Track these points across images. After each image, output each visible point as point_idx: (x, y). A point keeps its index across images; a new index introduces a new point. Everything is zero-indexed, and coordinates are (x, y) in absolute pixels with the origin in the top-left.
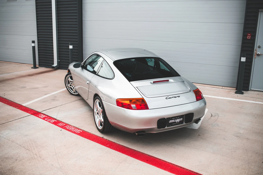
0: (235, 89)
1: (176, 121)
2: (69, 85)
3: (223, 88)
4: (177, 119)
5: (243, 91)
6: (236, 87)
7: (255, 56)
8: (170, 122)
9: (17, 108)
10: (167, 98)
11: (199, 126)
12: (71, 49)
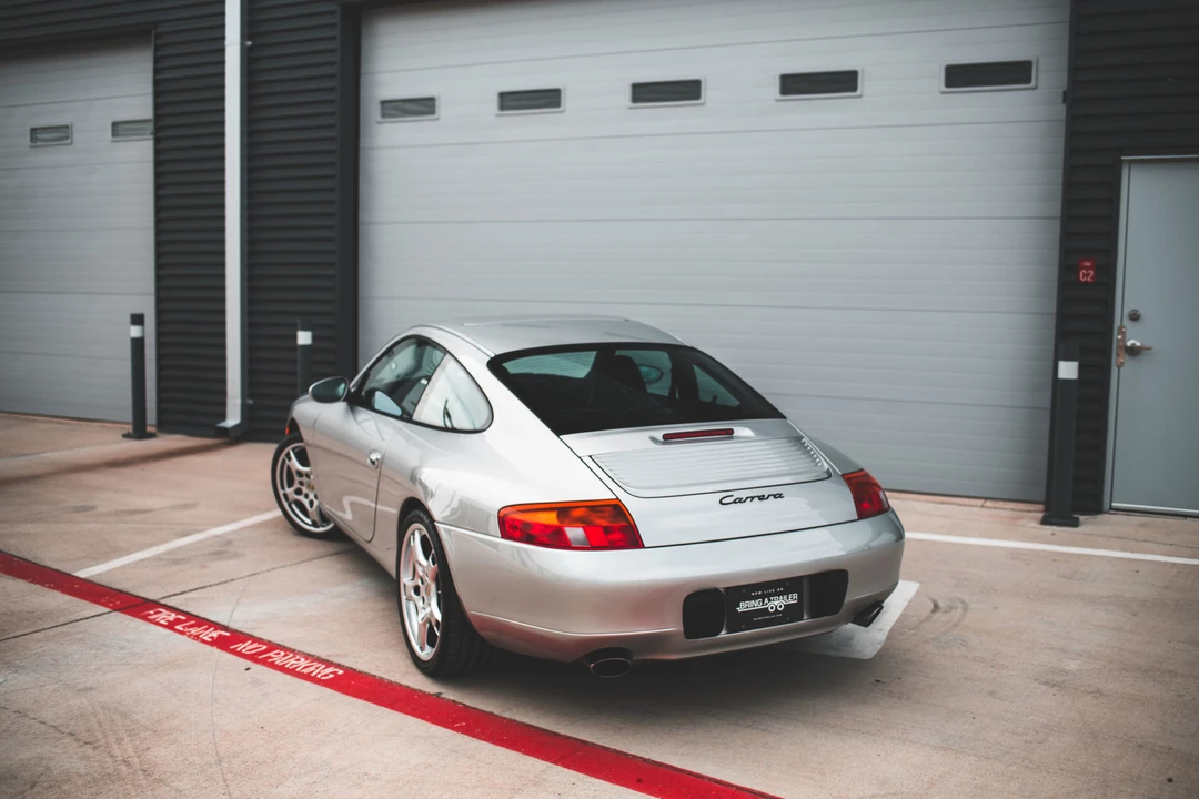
0: (1041, 507)
1: (770, 605)
2: (290, 491)
3: (988, 503)
4: (773, 595)
5: (1075, 516)
6: (1043, 499)
7: (1118, 355)
8: (744, 607)
9: (49, 587)
10: (723, 501)
11: (879, 647)
12: (304, 347)
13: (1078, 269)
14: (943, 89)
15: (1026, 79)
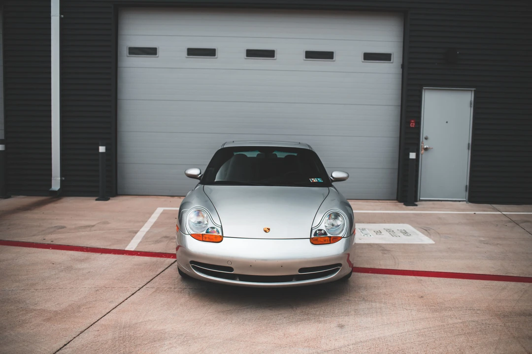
7: (422, 151)
12: (102, 153)
13: (410, 123)
14: (363, 61)
15: (390, 60)
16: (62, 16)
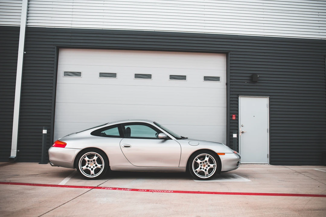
7: (240, 133)
12: (45, 134)
13: (232, 117)
14: (204, 81)
15: (219, 80)
16: (25, 52)
